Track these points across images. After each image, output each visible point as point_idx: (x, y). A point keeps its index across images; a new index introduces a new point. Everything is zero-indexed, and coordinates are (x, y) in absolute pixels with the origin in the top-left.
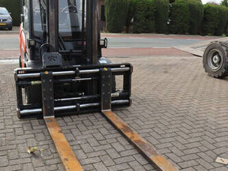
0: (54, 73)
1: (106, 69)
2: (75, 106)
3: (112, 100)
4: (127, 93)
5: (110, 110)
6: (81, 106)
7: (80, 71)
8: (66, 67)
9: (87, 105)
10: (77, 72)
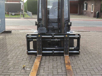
0: (42, 36)
1: (67, 36)
2: (52, 52)
3: (69, 51)
4: (78, 48)
5: (68, 55)
6: (55, 52)
7: (55, 36)
8: (48, 34)
9: (58, 52)
10: (53, 36)
